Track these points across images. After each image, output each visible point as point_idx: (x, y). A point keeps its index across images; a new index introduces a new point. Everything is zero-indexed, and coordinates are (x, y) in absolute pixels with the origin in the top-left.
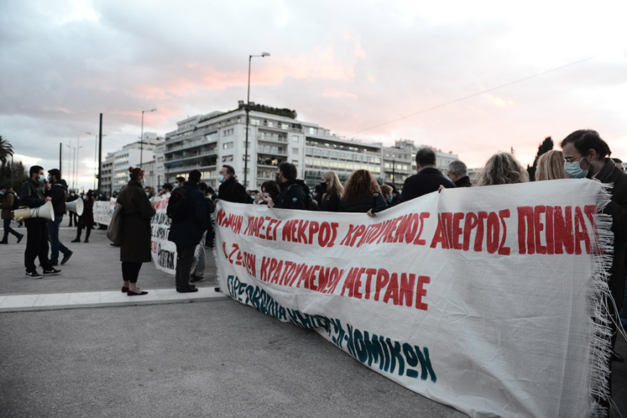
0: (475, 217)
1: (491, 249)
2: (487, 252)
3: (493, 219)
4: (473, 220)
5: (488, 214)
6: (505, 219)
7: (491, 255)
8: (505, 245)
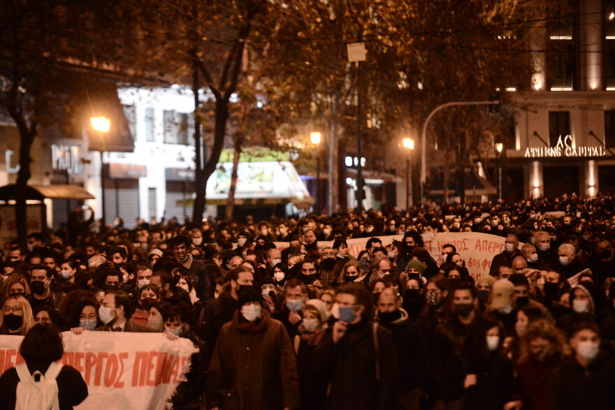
0: (95, 356)
1: (108, 384)
2: (104, 386)
3: (113, 359)
4: (92, 359)
5: (109, 355)
6: (124, 360)
7: (107, 388)
8: (121, 380)
